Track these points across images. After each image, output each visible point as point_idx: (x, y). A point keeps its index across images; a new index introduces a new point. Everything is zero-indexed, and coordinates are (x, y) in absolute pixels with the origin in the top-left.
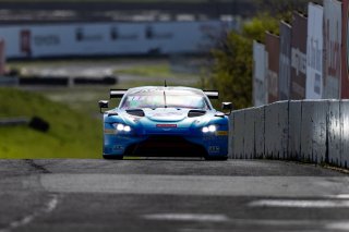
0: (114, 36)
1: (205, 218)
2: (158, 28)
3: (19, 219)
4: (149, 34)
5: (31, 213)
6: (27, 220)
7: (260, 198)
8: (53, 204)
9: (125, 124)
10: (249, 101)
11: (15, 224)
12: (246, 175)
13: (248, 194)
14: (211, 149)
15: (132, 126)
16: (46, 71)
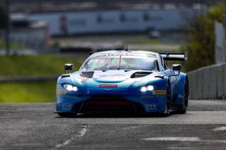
0: (123, 19)
1: (185, 139)
2: (152, 14)
3: (62, 142)
4: (146, 18)
5: (70, 138)
6: (66, 143)
7: (221, 125)
8: (83, 132)
9: (73, 85)
10: (213, 61)
11: (59, 146)
12: (212, 110)
13: (213, 123)
14: (148, 107)
15: (79, 87)
16: (77, 44)
